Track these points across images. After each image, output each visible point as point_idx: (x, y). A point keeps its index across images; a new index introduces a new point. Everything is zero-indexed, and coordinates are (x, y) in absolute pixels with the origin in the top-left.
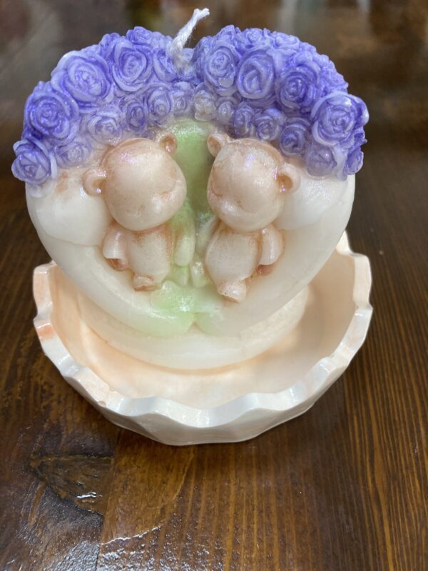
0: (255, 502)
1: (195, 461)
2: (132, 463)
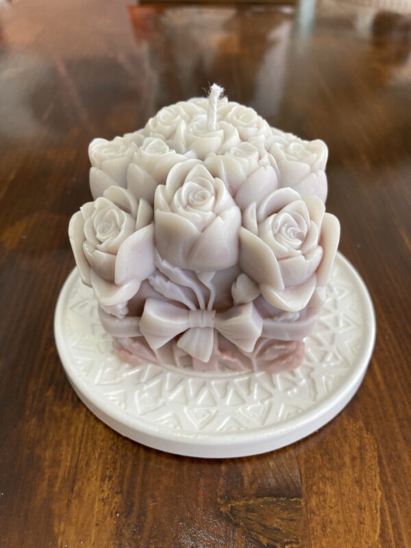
1: (384, 499)
2: (323, 503)
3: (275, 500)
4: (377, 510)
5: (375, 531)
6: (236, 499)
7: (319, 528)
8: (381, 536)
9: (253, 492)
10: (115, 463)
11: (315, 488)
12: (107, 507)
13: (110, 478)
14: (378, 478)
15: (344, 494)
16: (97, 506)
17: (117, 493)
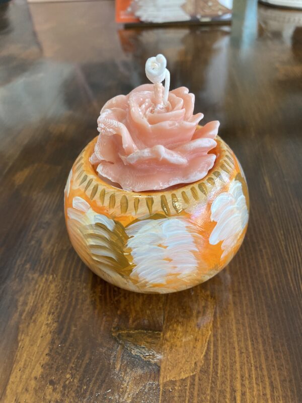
0: (252, 362)
1: (212, 335)
2: (174, 335)
3: (145, 332)
4: (206, 341)
5: (202, 353)
6: (122, 330)
7: (168, 348)
8: (205, 356)
9: (133, 326)
10: (57, 306)
11: (171, 327)
12: (48, 329)
13: (53, 313)
14: (211, 324)
15: (188, 332)
16: (44, 327)
17: (56, 322)
